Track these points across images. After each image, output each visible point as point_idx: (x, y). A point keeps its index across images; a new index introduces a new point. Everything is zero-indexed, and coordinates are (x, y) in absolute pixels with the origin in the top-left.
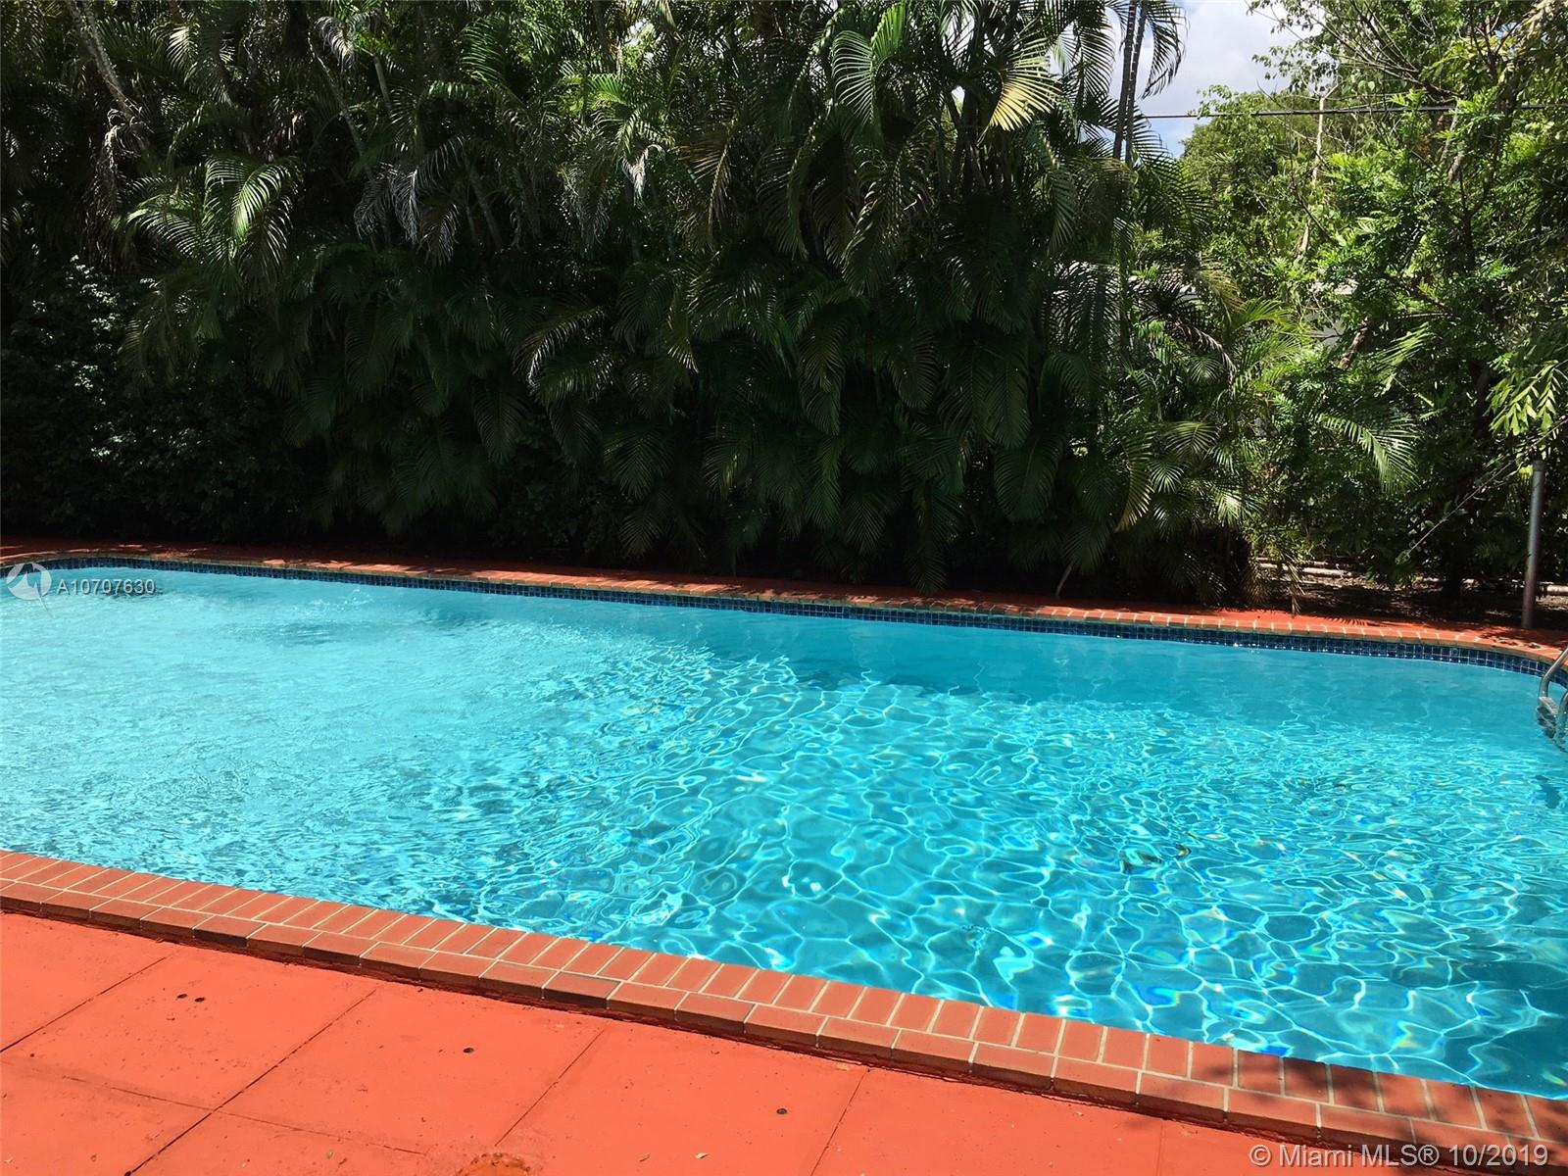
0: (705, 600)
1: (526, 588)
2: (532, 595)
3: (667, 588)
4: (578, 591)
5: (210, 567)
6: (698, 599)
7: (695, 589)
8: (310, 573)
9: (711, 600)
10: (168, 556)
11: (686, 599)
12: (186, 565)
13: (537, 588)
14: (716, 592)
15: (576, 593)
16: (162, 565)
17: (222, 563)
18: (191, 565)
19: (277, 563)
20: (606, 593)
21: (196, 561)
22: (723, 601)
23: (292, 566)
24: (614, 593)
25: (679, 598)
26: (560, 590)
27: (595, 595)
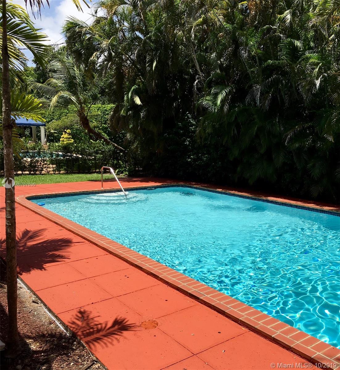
0: (328, 212)
1: (278, 203)
2: (279, 205)
3: (318, 207)
4: (292, 205)
5: (206, 189)
6: (326, 211)
7: (326, 208)
8: (227, 193)
9: (330, 212)
10: (198, 186)
11: (323, 211)
12: (201, 189)
13: (281, 203)
14: (332, 210)
15: (291, 206)
16: (196, 188)
17: (209, 189)
18: (202, 189)
19: (220, 190)
20: (300, 206)
21: (203, 188)
22: (334, 213)
23: (224, 191)
24: (302, 207)
25: (321, 210)
26: (287, 204)
27: (297, 207)
